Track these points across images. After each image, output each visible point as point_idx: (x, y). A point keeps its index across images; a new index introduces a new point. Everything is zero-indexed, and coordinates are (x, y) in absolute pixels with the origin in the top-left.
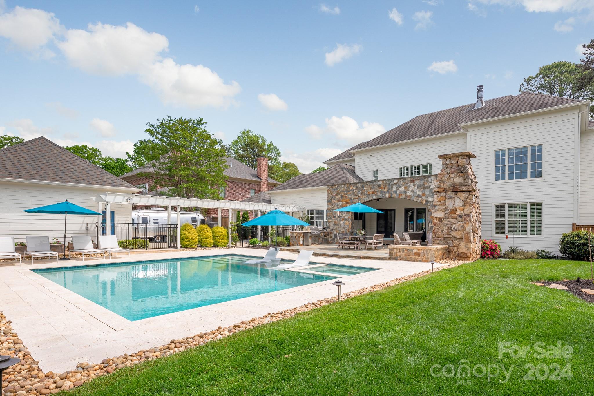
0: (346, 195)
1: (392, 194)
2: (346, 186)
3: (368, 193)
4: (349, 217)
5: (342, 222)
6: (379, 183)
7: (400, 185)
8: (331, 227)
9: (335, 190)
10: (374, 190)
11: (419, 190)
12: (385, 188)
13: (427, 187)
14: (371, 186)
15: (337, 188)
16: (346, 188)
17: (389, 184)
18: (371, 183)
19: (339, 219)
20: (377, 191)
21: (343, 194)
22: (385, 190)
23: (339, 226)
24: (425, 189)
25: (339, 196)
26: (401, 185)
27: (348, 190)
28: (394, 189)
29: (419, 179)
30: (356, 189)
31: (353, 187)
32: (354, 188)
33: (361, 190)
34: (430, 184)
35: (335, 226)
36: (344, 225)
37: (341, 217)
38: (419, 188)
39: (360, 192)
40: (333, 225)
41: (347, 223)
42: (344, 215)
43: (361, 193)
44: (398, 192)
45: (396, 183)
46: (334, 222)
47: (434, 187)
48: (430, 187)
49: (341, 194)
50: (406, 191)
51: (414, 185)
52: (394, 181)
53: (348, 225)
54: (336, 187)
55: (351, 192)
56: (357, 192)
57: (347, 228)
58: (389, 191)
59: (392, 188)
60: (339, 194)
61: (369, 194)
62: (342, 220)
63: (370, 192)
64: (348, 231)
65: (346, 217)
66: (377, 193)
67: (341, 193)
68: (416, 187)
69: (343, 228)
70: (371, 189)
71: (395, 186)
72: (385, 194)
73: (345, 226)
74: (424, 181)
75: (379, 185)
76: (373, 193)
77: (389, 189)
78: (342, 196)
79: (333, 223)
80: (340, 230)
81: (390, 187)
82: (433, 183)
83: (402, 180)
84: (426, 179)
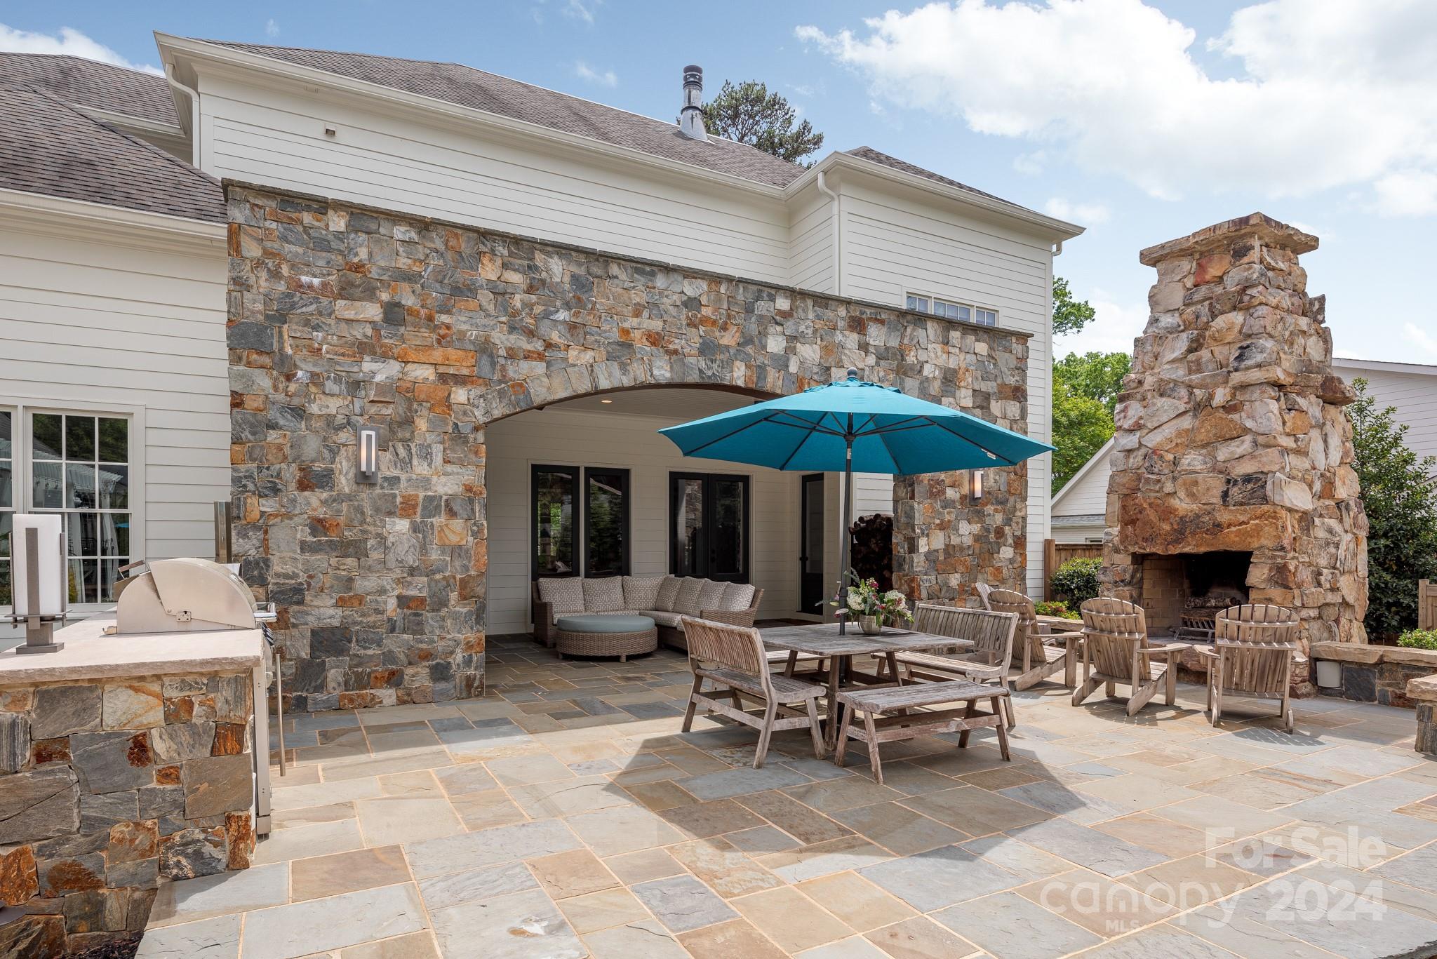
0: (444, 318)
1: (761, 370)
2: (439, 244)
3: (615, 335)
4: (469, 488)
5: (401, 525)
6: (691, 289)
7: (802, 328)
8: (277, 567)
9: (322, 245)
10: (656, 325)
11: (882, 374)
12: (724, 328)
13: (912, 367)
14: (639, 296)
15: (339, 236)
16: (435, 261)
17: (749, 310)
18: (637, 270)
19: (366, 497)
20: (678, 335)
21: (409, 301)
22: (729, 339)
23: (375, 555)
24: (905, 374)
25: (373, 311)
26: (810, 331)
27: (462, 276)
28: (775, 344)
29: (882, 322)
30: (531, 289)
31: (505, 266)
32: (515, 277)
33: (567, 306)
34: (923, 356)
35: (320, 561)
36: (424, 549)
37: (394, 481)
38: (882, 363)
39: (563, 315)
40: (304, 547)
41: (456, 530)
42: (421, 468)
43: (572, 327)
44: (793, 368)
45: (787, 315)
46: (318, 526)
47: (937, 373)
48: (920, 371)
49: (385, 296)
50: (828, 369)
51: (864, 347)
52: (772, 299)
53: (457, 551)
54: (338, 222)
55: (485, 297)
56: (538, 309)
57: (455, 569)
58: (749, 349)
59: (763, 334)
60: (370, 294)
61: (627, 346)
62: (408, 508)
63: (636, 335)
64: (463, 598)
65: (447, 485)
66: (676, 344)
67: (386, 285)
68: (871, 360)
69: (412, 571)
70: (637, 314)
71: (779, 329)
72: (728, 364)
73: (434, 556)
74: (903, 336)
75: (692, 303)
76: (655, 339)
77: (748, 341)
78: (394, 315)
79: (303, 534)
80: (382, 591)
81: (753, 328)
82: (932, 355)
83: (810, 303)
84: (909, 330)
